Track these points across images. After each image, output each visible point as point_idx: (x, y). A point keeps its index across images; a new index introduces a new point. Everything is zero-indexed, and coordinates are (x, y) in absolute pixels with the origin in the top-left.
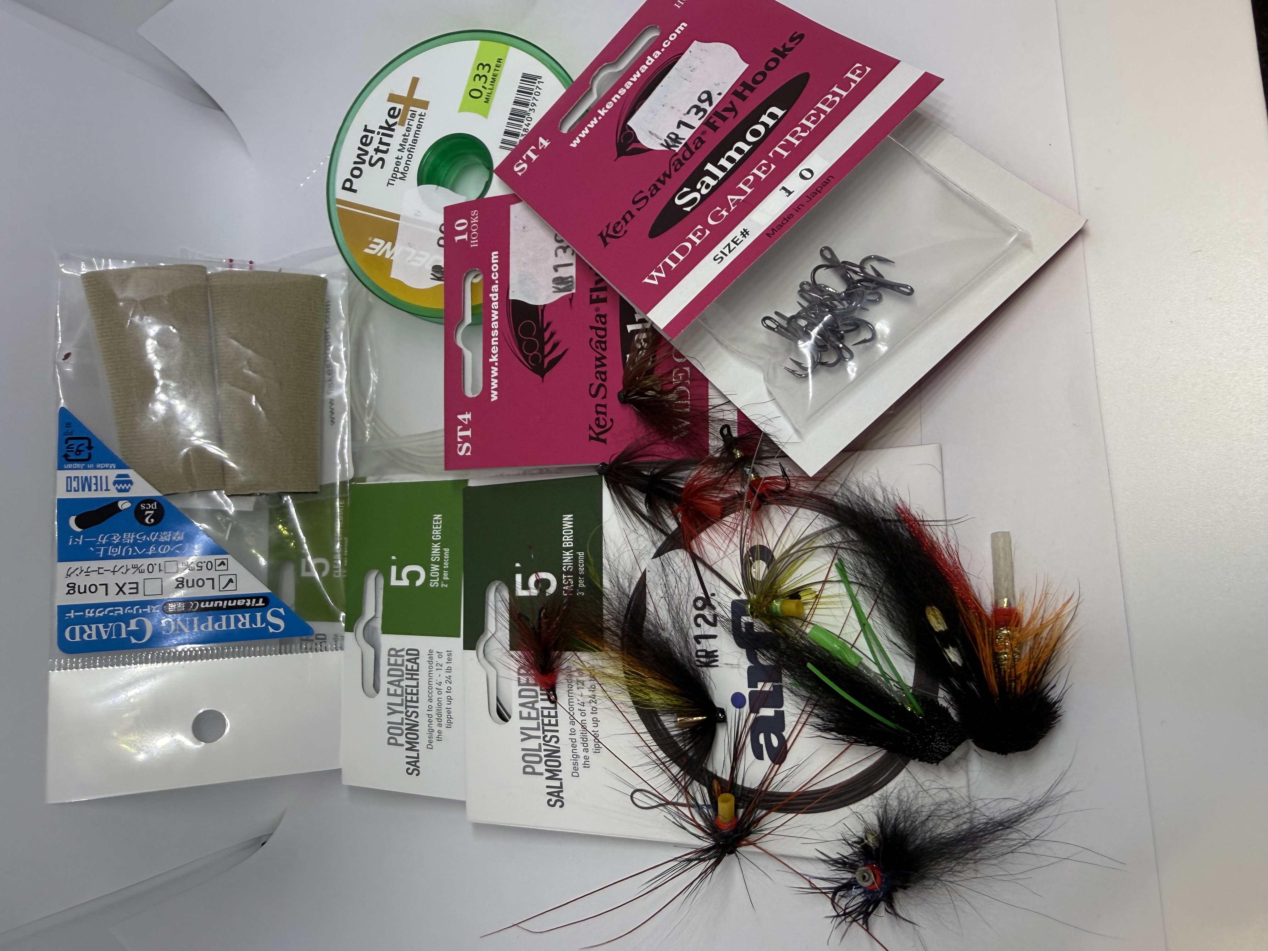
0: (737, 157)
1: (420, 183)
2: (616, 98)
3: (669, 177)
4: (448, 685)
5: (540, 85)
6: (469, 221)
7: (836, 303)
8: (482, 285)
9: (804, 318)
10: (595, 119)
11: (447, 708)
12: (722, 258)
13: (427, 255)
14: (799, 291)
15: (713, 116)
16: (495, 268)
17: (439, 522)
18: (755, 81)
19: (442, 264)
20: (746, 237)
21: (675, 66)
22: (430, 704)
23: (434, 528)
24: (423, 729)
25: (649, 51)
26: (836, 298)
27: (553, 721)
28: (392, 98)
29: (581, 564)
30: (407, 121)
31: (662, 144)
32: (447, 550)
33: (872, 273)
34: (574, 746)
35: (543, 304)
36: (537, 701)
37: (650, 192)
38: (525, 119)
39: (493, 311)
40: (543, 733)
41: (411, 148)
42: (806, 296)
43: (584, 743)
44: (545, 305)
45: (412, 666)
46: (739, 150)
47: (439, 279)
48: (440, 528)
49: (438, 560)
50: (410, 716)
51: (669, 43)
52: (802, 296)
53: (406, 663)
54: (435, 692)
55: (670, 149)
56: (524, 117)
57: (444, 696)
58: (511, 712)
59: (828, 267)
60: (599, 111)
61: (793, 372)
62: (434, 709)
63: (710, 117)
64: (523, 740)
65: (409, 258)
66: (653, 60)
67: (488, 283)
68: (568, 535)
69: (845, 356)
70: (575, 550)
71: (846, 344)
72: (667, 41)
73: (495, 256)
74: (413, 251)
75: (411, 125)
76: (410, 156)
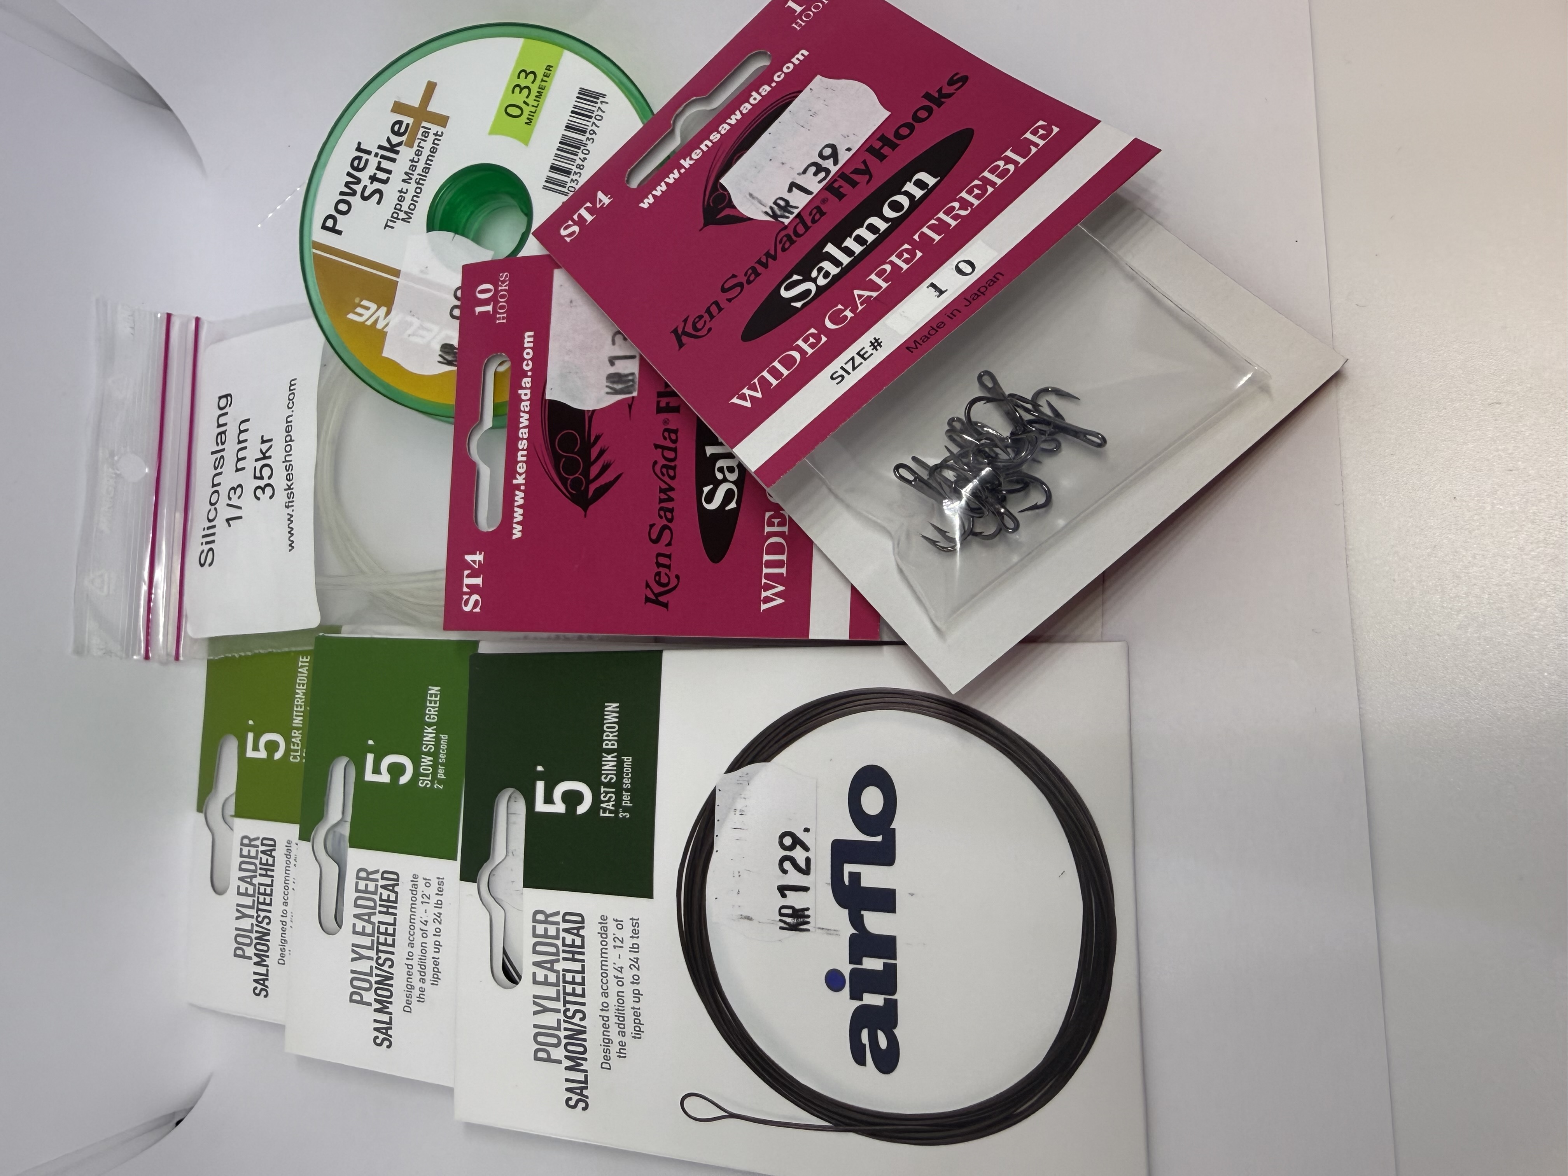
0: (870, 237)
1: (430, 228)
2: (706, 145)
3: (774, 258)
4: (437, 925)
5: (603, 107)
6: (496, 286)
7: (998, 450)
8: (509, 375)
9: (951, 468)
10: (676, 171)
11: (433, 958)
12: (843, 377)
13: (435, 328)
14: (948, 431)
15: (838, 179)
16: (528, 354)
17: (436, 696)
18: (897, 135)
19: (455, 342)
20: (877, 350)
21: (790, 108)
22: (411, 950)
23: (428, 705)
24: (399, 984)
25: (754, 85)
26: (999, 444)
27: (579, 990)
28: (398, 107)
29: (627, 774)
30: (417, 141)
31: (766, 213)
32: (444, 737)
33: (1047, 411)
34: (606, 1027)
35: (591, 409)
36: (558, 961)
37: (746, 278)
38: (580, 151)
39: (522, 414)
40: (564, 1006)
41: (420, 179)
42: (958, 439)
43: (619, 1024)
44: (594, 411)
45: (389, 896)
46: (872, 228)
47: (449, 363)
48: (437, 705)
49: (432, 751)
50: (382, 965)
51: (783, 76)
52: (951, 438)
53: (380, 890)
54: (418, 933)
55: (777, 220)
56: (579, 148)
57: (431, 940)
58: (522, 973)
59: (988, 400)
60: (682, 161)
61: (933, 543)
62: (416, 958)
63: (834, 180)
64: (535, 1013)
65: (409, 332)
66: (759, 98)
67: (517, 374)
68: (612, 732)
69: (1008, 526)
70: (620, 753)
71: (1008, 507)
72: (779, 73)
73: (528, 338)
74: (416, 322)
75: (423, 148)
76: (418, 190)
